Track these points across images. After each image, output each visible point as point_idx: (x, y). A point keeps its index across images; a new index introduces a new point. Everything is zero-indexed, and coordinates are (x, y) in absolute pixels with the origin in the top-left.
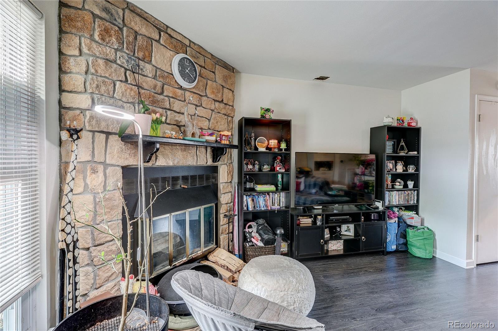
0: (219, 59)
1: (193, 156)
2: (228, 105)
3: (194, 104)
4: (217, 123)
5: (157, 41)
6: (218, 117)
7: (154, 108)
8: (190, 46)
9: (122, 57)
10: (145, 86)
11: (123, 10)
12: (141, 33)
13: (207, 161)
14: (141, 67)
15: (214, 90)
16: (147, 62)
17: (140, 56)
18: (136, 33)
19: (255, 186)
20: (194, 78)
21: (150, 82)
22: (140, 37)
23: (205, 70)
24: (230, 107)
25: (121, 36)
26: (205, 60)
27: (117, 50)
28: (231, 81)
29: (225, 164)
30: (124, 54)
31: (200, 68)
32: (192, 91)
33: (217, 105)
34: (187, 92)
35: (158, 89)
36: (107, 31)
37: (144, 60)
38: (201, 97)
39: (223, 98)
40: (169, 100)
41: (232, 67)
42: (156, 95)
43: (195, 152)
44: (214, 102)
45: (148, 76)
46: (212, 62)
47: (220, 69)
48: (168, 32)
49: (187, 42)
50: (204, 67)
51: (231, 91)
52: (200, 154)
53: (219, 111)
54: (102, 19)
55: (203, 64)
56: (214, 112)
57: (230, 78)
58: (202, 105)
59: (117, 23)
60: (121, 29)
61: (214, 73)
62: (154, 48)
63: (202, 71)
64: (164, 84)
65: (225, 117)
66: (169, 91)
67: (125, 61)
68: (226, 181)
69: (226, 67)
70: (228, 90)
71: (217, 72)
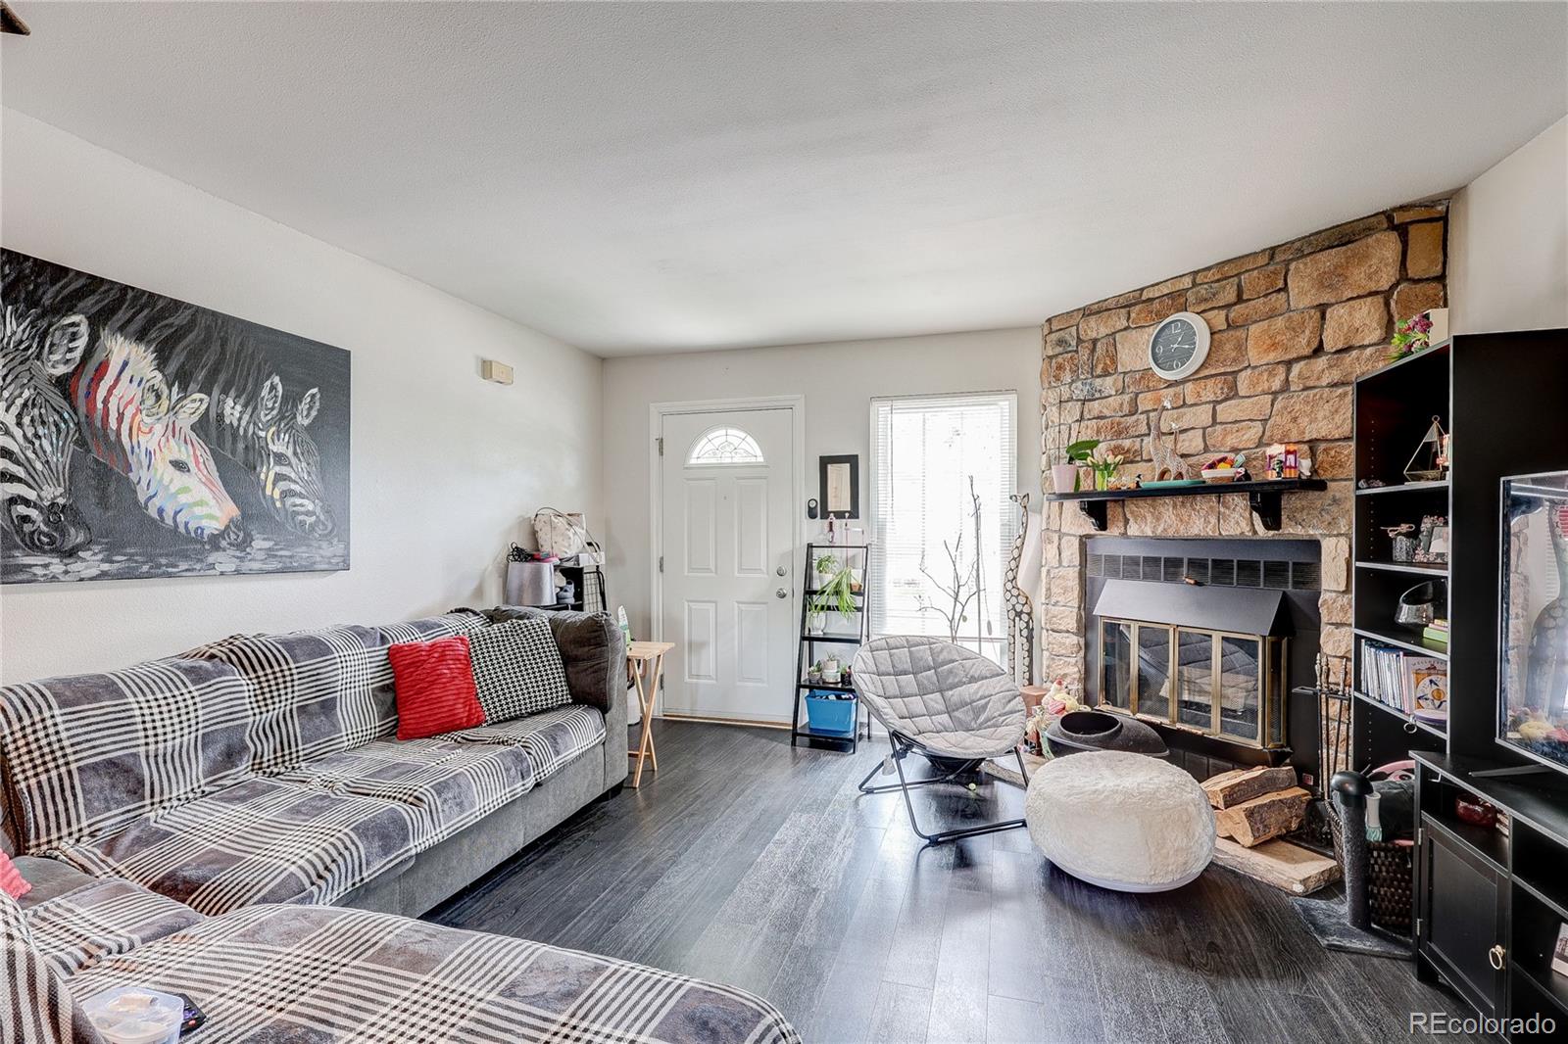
0: (1299, 240)
2: (1355, 348)
3: (1209, 402)
4: (1295, 419)
5: (1125, 329)
6: (1297, 402)
7: (1120, 442)
8: (1194, 284)
9: (1076, 388)
10: (1107, 412)
11: (1078, 325)
12: (1100, 336)
13: (1253, 525)
14: (1098, 388)
15: (1279, 338)
16: (1109, 374)
17: (1099, 371)
18: (1095, 341)
19: (1430, 620)
20: (1194, 349)
21: (1114, 402)
22: (1099, 345)
23: (1243, 305)
24: (1369, 351)
25: (1076, 362)
26: (1239, 286)
27: (1071, 384)
28: (1370, 266)
29: (1339, 535)
30: (1079, 383)
31: (1223, 313)
32: (1201, 375)
33: (1296, 368)
34: (1188, 384)
35: (1126, 409)
36: (1060, 367)
37: (1106, 374)
38: (1230, 378)
39: (1321, 341)
40: (1148, 419)
41: (1383, 213)
42: (1123, 420)
43: (1211, 507)
44: (1281, 369)
45: (1111, 396)
46: (1271, 268)
47: (1306, 264)
48: (1143, 298)
49: (1187, 282)
50: (1240, 299)
51: (1369, 299)
52: (1227, 512)
53: (1311, 383)
54: (1056, 356)
55: (1231, 297)
56: (1286, 395)
57: (1364, 257)
58: (1237, 394)
59: (1070, 349)
60: (1077, 351)
61: (1285, 289)
62: (1118, 345)
63: (1232, 315)
64: (1137, 395)
65: (1340, 391)
66: (1145, 402)
67: (1080, 390)
68: (1343, 589)
69: (1345, 236)
70: (1351, 302)
71: (1294, 281)
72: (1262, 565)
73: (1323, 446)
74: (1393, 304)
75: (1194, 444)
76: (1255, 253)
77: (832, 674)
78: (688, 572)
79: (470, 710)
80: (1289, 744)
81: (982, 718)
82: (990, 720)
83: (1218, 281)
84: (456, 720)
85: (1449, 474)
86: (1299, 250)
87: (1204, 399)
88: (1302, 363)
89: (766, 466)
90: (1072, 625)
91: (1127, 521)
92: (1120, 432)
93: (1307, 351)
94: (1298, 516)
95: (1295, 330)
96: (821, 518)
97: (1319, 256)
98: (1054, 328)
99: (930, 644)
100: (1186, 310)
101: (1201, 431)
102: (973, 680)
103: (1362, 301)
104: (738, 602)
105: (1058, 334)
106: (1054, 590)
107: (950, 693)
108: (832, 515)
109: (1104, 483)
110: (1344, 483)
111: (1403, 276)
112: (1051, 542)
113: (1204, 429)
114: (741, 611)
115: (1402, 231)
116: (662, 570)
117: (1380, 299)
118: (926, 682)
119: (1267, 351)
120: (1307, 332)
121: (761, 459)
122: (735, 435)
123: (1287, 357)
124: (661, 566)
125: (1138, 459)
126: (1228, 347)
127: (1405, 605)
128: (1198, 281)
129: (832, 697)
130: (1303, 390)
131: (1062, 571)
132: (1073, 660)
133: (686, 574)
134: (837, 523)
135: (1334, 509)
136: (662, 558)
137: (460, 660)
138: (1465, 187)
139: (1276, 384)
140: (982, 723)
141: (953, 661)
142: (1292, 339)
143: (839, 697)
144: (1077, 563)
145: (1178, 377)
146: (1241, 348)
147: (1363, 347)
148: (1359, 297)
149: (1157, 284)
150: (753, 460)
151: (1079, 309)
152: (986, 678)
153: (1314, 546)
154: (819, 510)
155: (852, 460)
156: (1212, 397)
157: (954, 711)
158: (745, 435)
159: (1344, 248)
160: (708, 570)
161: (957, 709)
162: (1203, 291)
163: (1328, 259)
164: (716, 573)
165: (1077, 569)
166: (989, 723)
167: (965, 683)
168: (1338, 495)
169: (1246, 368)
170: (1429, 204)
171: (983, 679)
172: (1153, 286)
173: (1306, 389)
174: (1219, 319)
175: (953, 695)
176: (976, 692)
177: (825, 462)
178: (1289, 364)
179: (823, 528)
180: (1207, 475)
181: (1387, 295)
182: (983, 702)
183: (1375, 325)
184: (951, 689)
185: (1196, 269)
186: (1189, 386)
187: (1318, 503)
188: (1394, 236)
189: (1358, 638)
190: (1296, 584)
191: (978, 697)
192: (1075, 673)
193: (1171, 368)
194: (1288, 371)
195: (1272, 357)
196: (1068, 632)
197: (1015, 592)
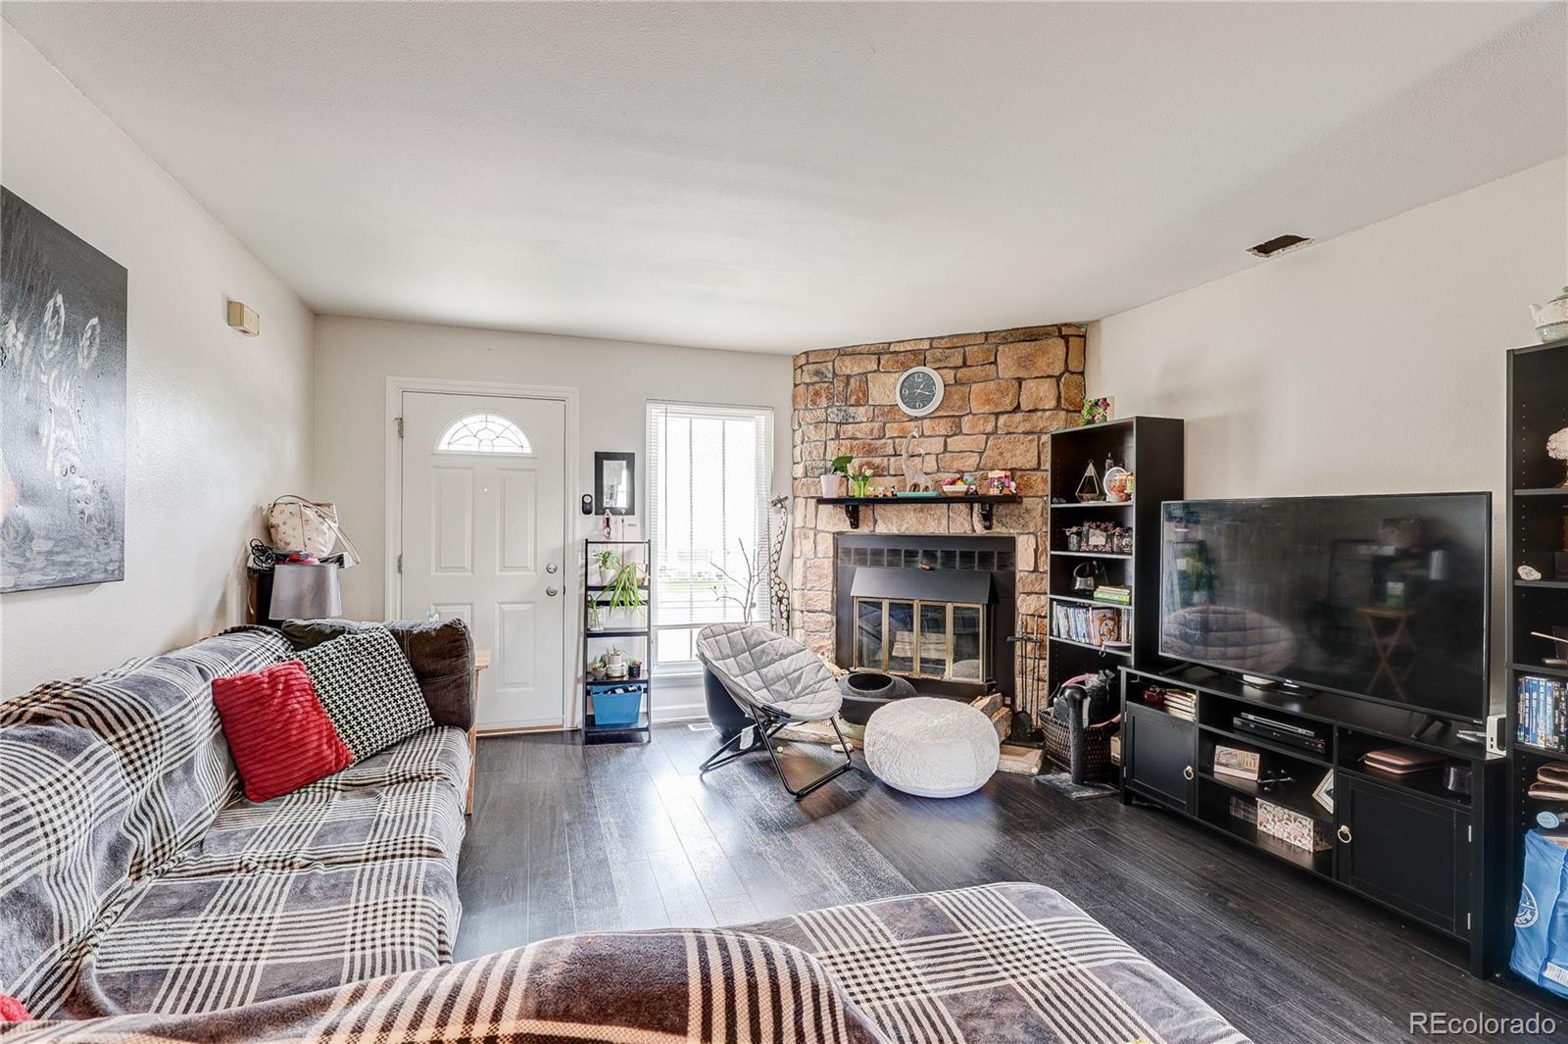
0: (1005, 331)
1: (939, 520)
2: (1039, 410)
3: (942, 436)
4: (1001, 454)
5: (875, 371)
6: (1004, 442)
7: (870, 459)
8: (931, 347)
9: (832, 412)
10: (859, 435)
11: (833, 361)
12: (854, 373)
13: (973, 526)
14: (853, 415)
15: (991, 396)
16: (861, 405)
17: (852, 401)
18: (848, 377)
19: (1096, 587)
20: (933, 396)
21: (865, 427)
22: (852, 380)
23: (967, 369)
24: (1048, 413)
25: (831, 391)
26: (964, 354)
27: (826, 409)
28: (1049, 359)
29: (1029, 533)
30: (835, 409)
31: (953, 372)
32: (936, 415)
33: (1002, 419)
34: (925, 421)
35: (876, 433)
36: (817, 394)
37: (857, 404)
38: (957, 420)
39: (1019, 403)
40: (894, 443)
41: (1056, 325)
42: (873, 442)
43: (942, 513)
44: (993, 418)
45: (862, 422)
46: (985, 346)
47: (1009, 349)
48: (891, 350)
49: (926, 345)
50: (965, 365)
51: (1048, 380)
52: (955, 516)
53: (1011, 430)
54: (813, 384)
55: (960, 362)
56: (995, 436)
57: (1045, 352)
58: (961, 431)
59: (826, 380)
60: (832, 383)
61: (995, 363)
62: (869, 383)
63: (959, 375)
64: (885, 424)
65: (1030, 437)
66: (892, 430)
67: (834, 415)
68: (1032, 569)
69: (1032, 335)
70: (1038, 380)
71: (1001, 359)
72: (976, 554)
73: (1019, 473)
74: (1061, 385)
75: (930, 465)
76: (975, 334)
77: (619, 669)
78: (436, 571)
79: (337, 750)
80: (995, 679)
81: (799, 688)
82: (806, 689)
83: (948, 348)
84: (325, 765)
85: (1133, 497)
86: (1004, 338)
87: (937, 433)
88: (1006, 415)
89: (535, 458)
90: (827, 605)
91: (875, 522)
92: (870, 451)
93: (1010, 408)
94: (1004, 520)
95: (1003, 393)
96: (596, 514)
97: (1018, 345)
98: (811, 360)
99: (742, 629)
100: (925, 365)
101: (935, 456)
102: (783, 656)
103: (1044, 380)
104: (499, 603)
105: (815, 366)
106: (810, 577)
107: (766, 670)
108: (608, 510)
109: (858, 491)
110: (1032, 499)
111: (1067, 370)
112: (806, 537)
113: (937, 455)
114: (502, 612)
115: (1066, 338)
116: (400, 571)
117: (1054, 380)
118: (744, 663)
119: (983, 404)
120: (1010, 395)
121: (528, 450)
122: (498, 423)
123: (997, 410)
124: (400, 567)
125: (886, 473)
126: (956, 397)
127: (1078, 578)
128: (934, 345)
129: (620, 691)
130: (1006, 434)
131: (818, 562)
132: (828, 634)
133: (433, 573)
134: (613, 518)
135: (1026, 516)
136: (401, 557)
137: (305, 690)
138: (1098, 321)
139: (990, 428)
140: (800, 692)
141: (764, 642)
142: (1000, 398)
143: (626, 691)
144: (831, 555)
145: (919, 415)
146: (966, 399)
147: (1044, 410)
148: (1042, 377)
149: (903, 341)
150: (520, 450)
151: (835, 349)
152: (794, 654)
153: (1011, 542)
154: (595, 505)
155: (629, 458)
156: (944, 432)
157: (771, 685)
158: (509, 423)
159: (1033, 343)
160: (463, 569)
161: (775, 683)
162: (938, 353)
163: (1025, 348)
164: (473, 572)
165: (831, 560)
166: (807, 691)
167: (776, 660)
168: (1029, 507)
169: (968, 414)
170: (1078, 326)
171: (790, 655)
172: (899, 342)
173: (1009, 433)
174: (950, 375)
175: (770, 671)
176: (789, 667)
177: (600, 458)
178: (997, 415)
179: (597, 524)
180: (947, 489)
181: (1058, 379)
182: (796, 674)
183: (1052, 397)
184: (765, 667)
185: (933, 336)
186: (927, 422)
187: (1017, 512)
188: (1062, 342)
189: (1052, 600)
190: (999, 567)
191: (792, 670)
192: (829, 645)
193: (914, 407)
194: (997, 419)
195: (987, 408)
196: (822, 611)
197: (777, 581)
